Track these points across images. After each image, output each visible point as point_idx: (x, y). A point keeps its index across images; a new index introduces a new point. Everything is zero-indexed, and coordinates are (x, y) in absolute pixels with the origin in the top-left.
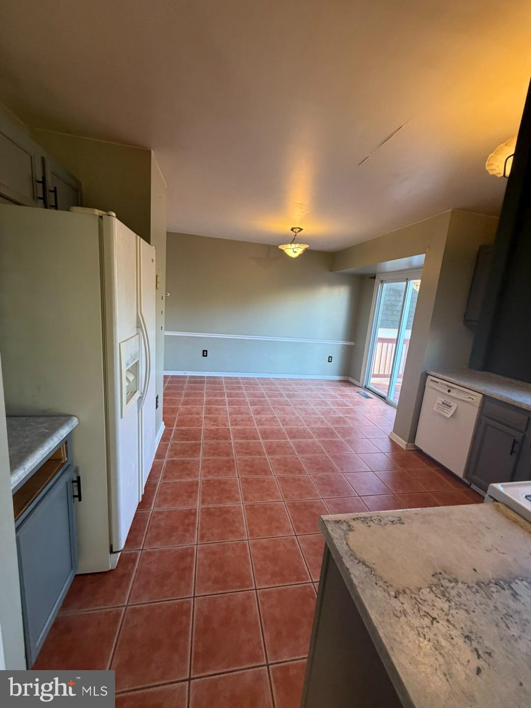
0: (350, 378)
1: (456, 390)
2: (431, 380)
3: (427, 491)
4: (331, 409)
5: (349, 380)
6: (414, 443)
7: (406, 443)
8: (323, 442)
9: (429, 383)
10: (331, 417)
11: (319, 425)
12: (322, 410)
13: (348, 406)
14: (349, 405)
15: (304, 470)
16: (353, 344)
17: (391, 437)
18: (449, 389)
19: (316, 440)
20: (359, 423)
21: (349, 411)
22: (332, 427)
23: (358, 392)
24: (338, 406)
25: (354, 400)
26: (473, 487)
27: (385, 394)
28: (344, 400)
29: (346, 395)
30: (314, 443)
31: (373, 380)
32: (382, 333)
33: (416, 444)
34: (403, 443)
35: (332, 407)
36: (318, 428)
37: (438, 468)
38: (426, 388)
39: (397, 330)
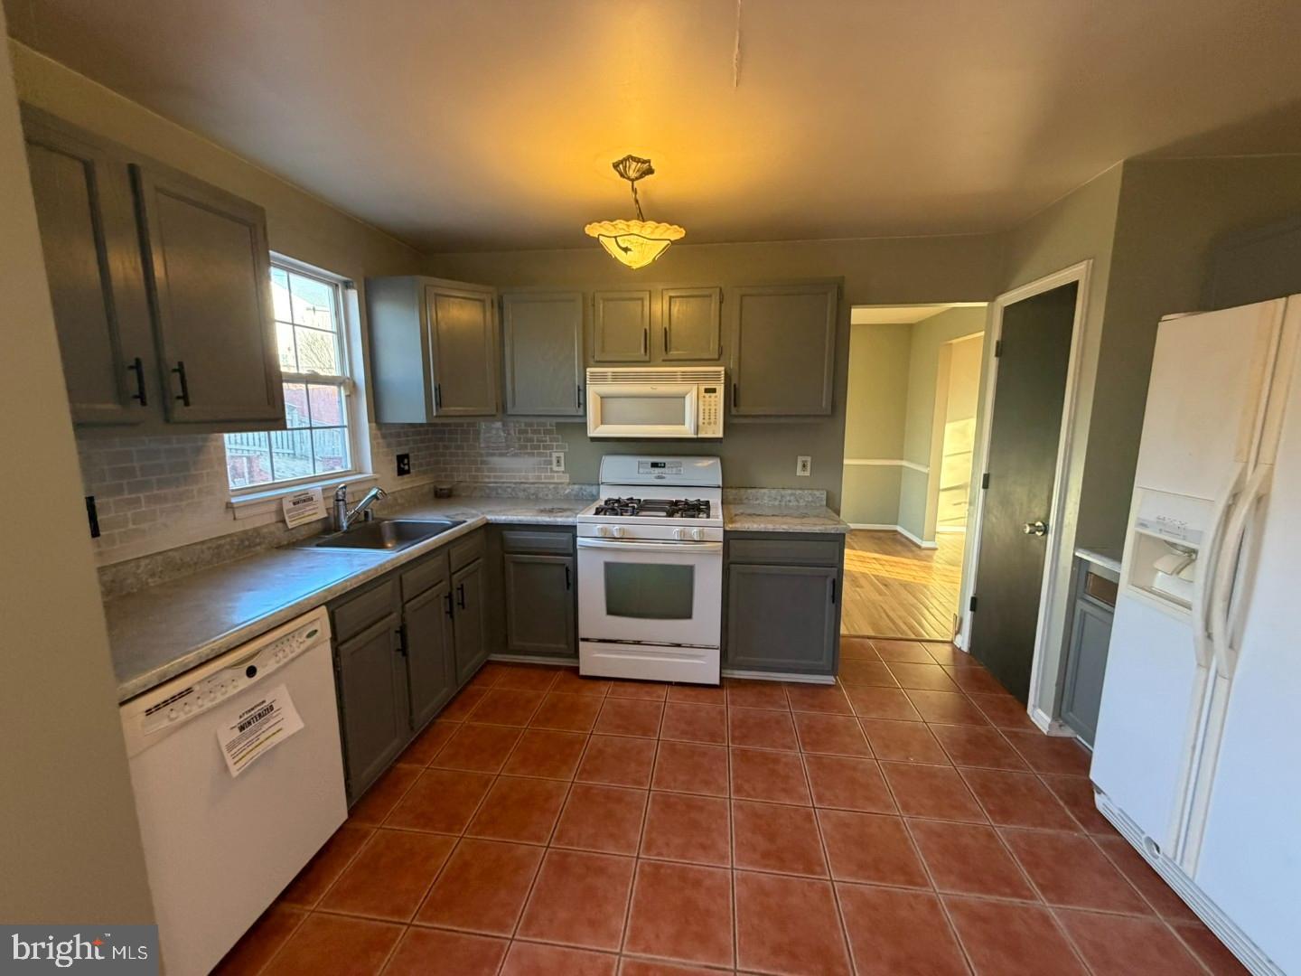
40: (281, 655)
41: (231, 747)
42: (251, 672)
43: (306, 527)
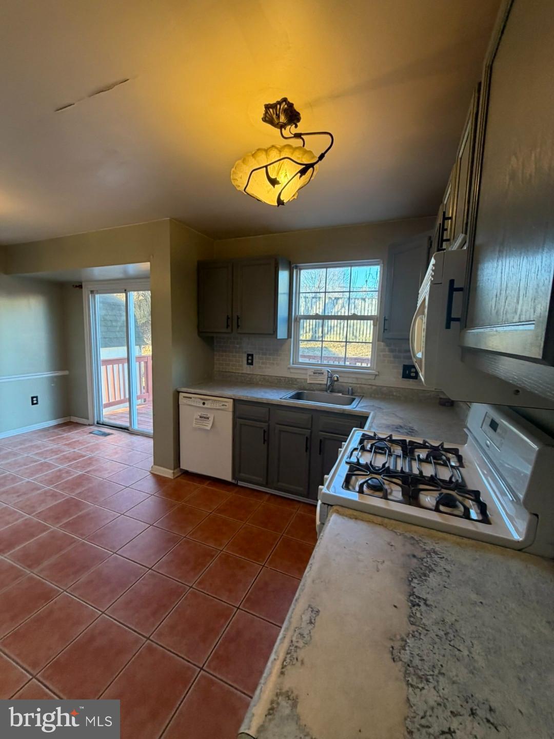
0: (72, 417)
1: (211, 401)
2: (184, 397)
3: (211, 512)
4: (60, 470)
5: (71, 420)
6: (180, 466)
7: (172, 471)
8: (67, 525)
9: (182, 400)
10: (66, 482)
11: (52, 503)
12: (47, 478)
13: (84, 456)
14: (84, 453)
15: (53, 590)
16: (66, 373)
17: (152, 472)
18: (204, 401)
19: (53, 528)
20: (109, 473)
21: (89, 462)
22: (73, 495)
23: (90, 433)
24: (70, 461)
25: (89, 445)
26: (240, 483)
27: (127, 424)
28: (75, 450)
29: (75, 442)
30: (53, 536)
31: (105, 412)
32: (105, 353)
33: (181, 467)
34: (168, 473)
35: (61, 467)
36: (50, 509)
37: (208, 482)
38: (180, 406)
39: (125, 348)
40: (212, 405)
41: (196, 419)
42: (204, 404)
43: (319, 385)
